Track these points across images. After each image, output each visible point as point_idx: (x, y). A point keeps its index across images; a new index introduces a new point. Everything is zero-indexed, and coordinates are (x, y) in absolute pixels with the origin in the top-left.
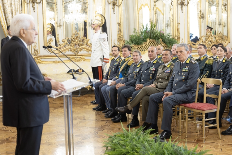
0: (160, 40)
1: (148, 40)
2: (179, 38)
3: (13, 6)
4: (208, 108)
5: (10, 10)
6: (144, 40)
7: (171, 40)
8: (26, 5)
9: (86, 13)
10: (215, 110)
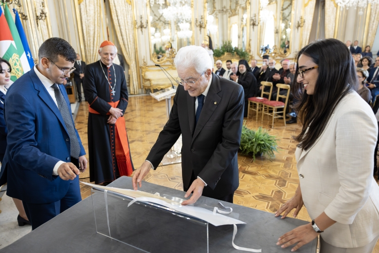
0: (235, 53)
1: (226, 53)
2: (250, 51)
3: (127, 31)
4: (278, 105)
5: (125, 34)
6: (223, 53)
7: (244, 53)
8: (136, 30)
9: (180, 30)
10: (283, 107)
